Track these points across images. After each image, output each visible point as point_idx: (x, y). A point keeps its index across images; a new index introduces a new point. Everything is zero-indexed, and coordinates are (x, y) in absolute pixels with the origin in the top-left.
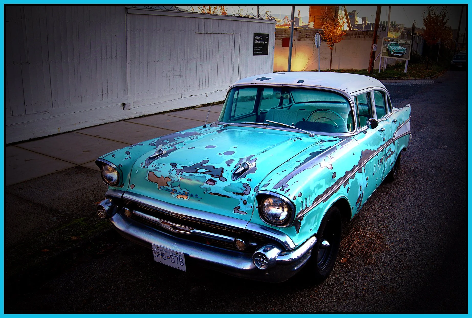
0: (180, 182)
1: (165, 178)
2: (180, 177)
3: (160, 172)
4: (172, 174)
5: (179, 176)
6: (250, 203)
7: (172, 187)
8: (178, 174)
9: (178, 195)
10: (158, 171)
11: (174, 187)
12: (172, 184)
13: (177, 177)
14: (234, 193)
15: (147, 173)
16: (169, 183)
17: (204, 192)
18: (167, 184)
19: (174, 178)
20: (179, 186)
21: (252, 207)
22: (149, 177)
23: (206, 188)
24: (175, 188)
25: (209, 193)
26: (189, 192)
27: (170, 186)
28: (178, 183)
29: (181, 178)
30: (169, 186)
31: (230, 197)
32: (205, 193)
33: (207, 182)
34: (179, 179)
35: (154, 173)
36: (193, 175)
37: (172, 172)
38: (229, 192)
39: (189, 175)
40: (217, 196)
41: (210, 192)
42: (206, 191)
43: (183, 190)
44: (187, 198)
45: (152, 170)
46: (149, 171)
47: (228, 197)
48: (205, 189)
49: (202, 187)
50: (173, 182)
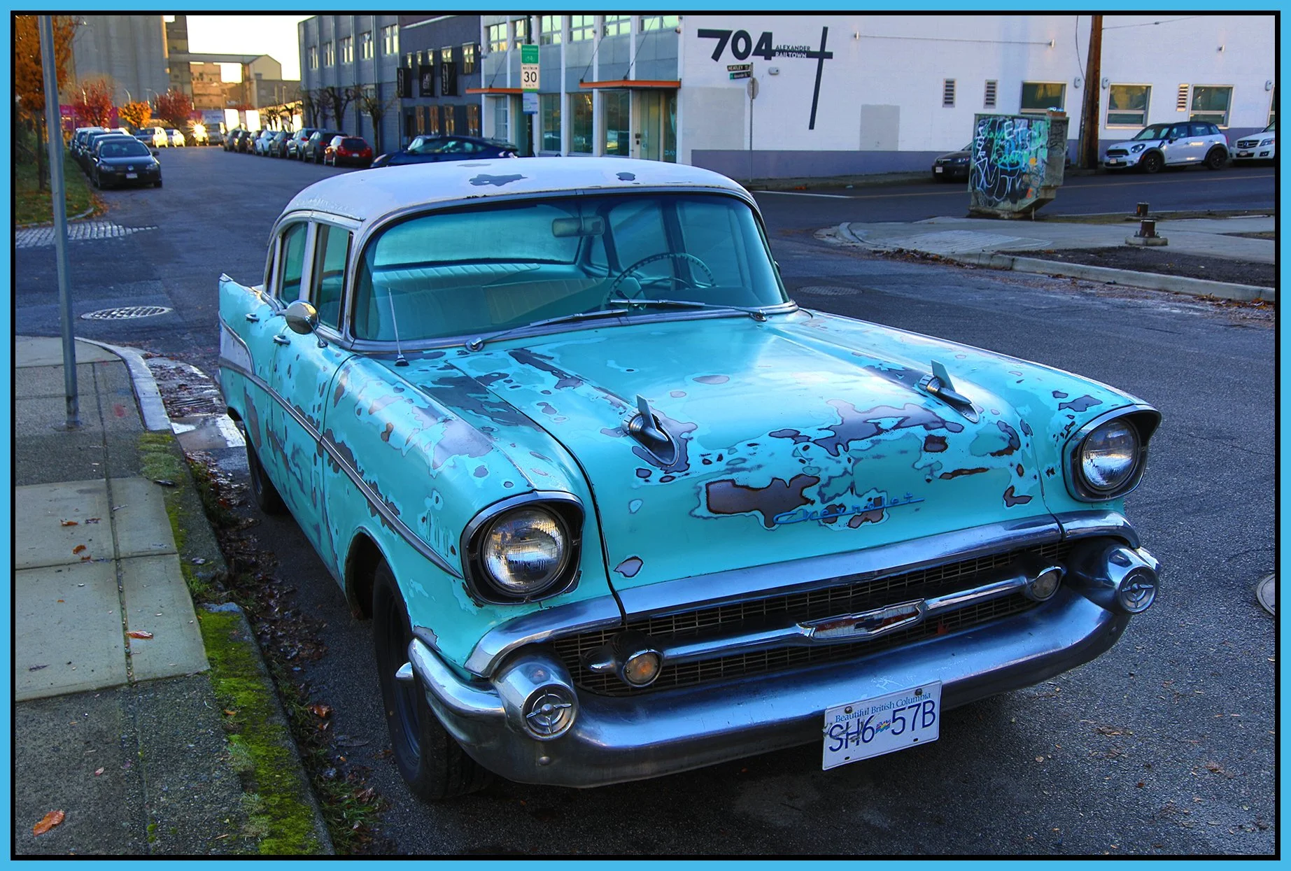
0: (852, 475)
1: (790, 481)
2: (849, 460)
3: (761, 469)
4: (811, 459)
5: (843, 457)
6: (1029, 468)
7: (826, 498)
8: (836, 453)
9: (850, 520)
10: (750, 470)
11: (831, 499)
12: (824, 490)
13: (839, 462)
14: (993, 454)
15: (698, 494)
16: (810, 493)
17: (928, 477)
18: (803, 497)
19: (827, 469)
20: (852, 488)
21: (1038, 477)
22: (710, 505)
23: (930, 465)
24: (837, 501)
25: (940, 477)
26: (883, 495)
27: (818, 499)
28: (847, 481)
29: (853, 461)
30: (813, 502)
31: (988, 469)
32: (928, 481)
33: (927, 448)
34: (846, 469)
35: (733, 481)
36: (880, 440)
37: (808, 454)
38: (984, 455)
39: (870, 445)
40: (961, 476)
41: (941, 472)
42: (931, 473)
43: (866, 497)
44: (883, 516)
45: (717, 475)
46: (703, 484)
47: (983, 470)
48: (928, 470)
49: (918, 465)
50: (828, 485)
